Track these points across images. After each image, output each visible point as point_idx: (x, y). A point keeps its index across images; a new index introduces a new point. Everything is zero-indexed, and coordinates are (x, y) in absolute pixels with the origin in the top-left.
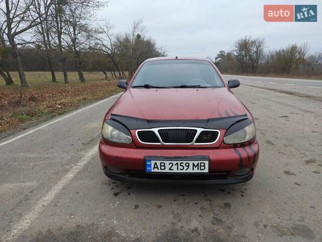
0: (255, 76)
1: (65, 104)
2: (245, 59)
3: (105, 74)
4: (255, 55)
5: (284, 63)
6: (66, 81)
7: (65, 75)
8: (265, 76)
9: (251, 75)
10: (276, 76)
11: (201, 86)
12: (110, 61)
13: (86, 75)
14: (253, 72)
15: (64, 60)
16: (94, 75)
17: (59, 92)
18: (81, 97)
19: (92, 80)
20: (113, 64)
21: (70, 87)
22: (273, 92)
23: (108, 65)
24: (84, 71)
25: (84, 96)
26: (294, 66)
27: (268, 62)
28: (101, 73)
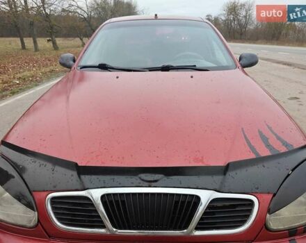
0: (243, 42)
1: (24, 79)
2: (233, 24)
3: (81, 39)
4: (244, 20)
5: (274, 28)
6: (36, 49)
7: (35, 42)
8: (254, 43)
9: (239, 42)
10: (266, 43)
11: (198, 66)
12: (86, 26)
13: (59, 41)
14: (241, 39)
15: (32, 24)
16: (70, 42)
17: (26, 62)
18: (48, 69)
19: (68, 47)
20: (90, 28)
21: (39, 56)
22: (269, 63)
23: (84, 31)
24: (56, 37)
25: (52, 68)
26: (284, 32)
27: (257, 28)
28: (78, 39)
